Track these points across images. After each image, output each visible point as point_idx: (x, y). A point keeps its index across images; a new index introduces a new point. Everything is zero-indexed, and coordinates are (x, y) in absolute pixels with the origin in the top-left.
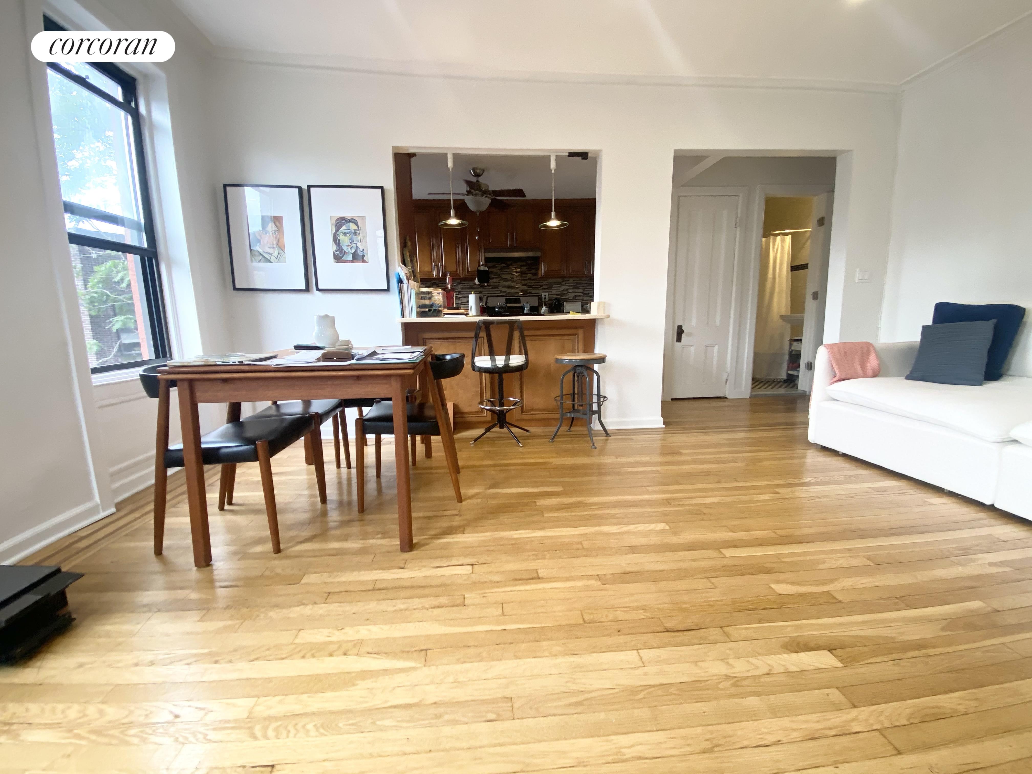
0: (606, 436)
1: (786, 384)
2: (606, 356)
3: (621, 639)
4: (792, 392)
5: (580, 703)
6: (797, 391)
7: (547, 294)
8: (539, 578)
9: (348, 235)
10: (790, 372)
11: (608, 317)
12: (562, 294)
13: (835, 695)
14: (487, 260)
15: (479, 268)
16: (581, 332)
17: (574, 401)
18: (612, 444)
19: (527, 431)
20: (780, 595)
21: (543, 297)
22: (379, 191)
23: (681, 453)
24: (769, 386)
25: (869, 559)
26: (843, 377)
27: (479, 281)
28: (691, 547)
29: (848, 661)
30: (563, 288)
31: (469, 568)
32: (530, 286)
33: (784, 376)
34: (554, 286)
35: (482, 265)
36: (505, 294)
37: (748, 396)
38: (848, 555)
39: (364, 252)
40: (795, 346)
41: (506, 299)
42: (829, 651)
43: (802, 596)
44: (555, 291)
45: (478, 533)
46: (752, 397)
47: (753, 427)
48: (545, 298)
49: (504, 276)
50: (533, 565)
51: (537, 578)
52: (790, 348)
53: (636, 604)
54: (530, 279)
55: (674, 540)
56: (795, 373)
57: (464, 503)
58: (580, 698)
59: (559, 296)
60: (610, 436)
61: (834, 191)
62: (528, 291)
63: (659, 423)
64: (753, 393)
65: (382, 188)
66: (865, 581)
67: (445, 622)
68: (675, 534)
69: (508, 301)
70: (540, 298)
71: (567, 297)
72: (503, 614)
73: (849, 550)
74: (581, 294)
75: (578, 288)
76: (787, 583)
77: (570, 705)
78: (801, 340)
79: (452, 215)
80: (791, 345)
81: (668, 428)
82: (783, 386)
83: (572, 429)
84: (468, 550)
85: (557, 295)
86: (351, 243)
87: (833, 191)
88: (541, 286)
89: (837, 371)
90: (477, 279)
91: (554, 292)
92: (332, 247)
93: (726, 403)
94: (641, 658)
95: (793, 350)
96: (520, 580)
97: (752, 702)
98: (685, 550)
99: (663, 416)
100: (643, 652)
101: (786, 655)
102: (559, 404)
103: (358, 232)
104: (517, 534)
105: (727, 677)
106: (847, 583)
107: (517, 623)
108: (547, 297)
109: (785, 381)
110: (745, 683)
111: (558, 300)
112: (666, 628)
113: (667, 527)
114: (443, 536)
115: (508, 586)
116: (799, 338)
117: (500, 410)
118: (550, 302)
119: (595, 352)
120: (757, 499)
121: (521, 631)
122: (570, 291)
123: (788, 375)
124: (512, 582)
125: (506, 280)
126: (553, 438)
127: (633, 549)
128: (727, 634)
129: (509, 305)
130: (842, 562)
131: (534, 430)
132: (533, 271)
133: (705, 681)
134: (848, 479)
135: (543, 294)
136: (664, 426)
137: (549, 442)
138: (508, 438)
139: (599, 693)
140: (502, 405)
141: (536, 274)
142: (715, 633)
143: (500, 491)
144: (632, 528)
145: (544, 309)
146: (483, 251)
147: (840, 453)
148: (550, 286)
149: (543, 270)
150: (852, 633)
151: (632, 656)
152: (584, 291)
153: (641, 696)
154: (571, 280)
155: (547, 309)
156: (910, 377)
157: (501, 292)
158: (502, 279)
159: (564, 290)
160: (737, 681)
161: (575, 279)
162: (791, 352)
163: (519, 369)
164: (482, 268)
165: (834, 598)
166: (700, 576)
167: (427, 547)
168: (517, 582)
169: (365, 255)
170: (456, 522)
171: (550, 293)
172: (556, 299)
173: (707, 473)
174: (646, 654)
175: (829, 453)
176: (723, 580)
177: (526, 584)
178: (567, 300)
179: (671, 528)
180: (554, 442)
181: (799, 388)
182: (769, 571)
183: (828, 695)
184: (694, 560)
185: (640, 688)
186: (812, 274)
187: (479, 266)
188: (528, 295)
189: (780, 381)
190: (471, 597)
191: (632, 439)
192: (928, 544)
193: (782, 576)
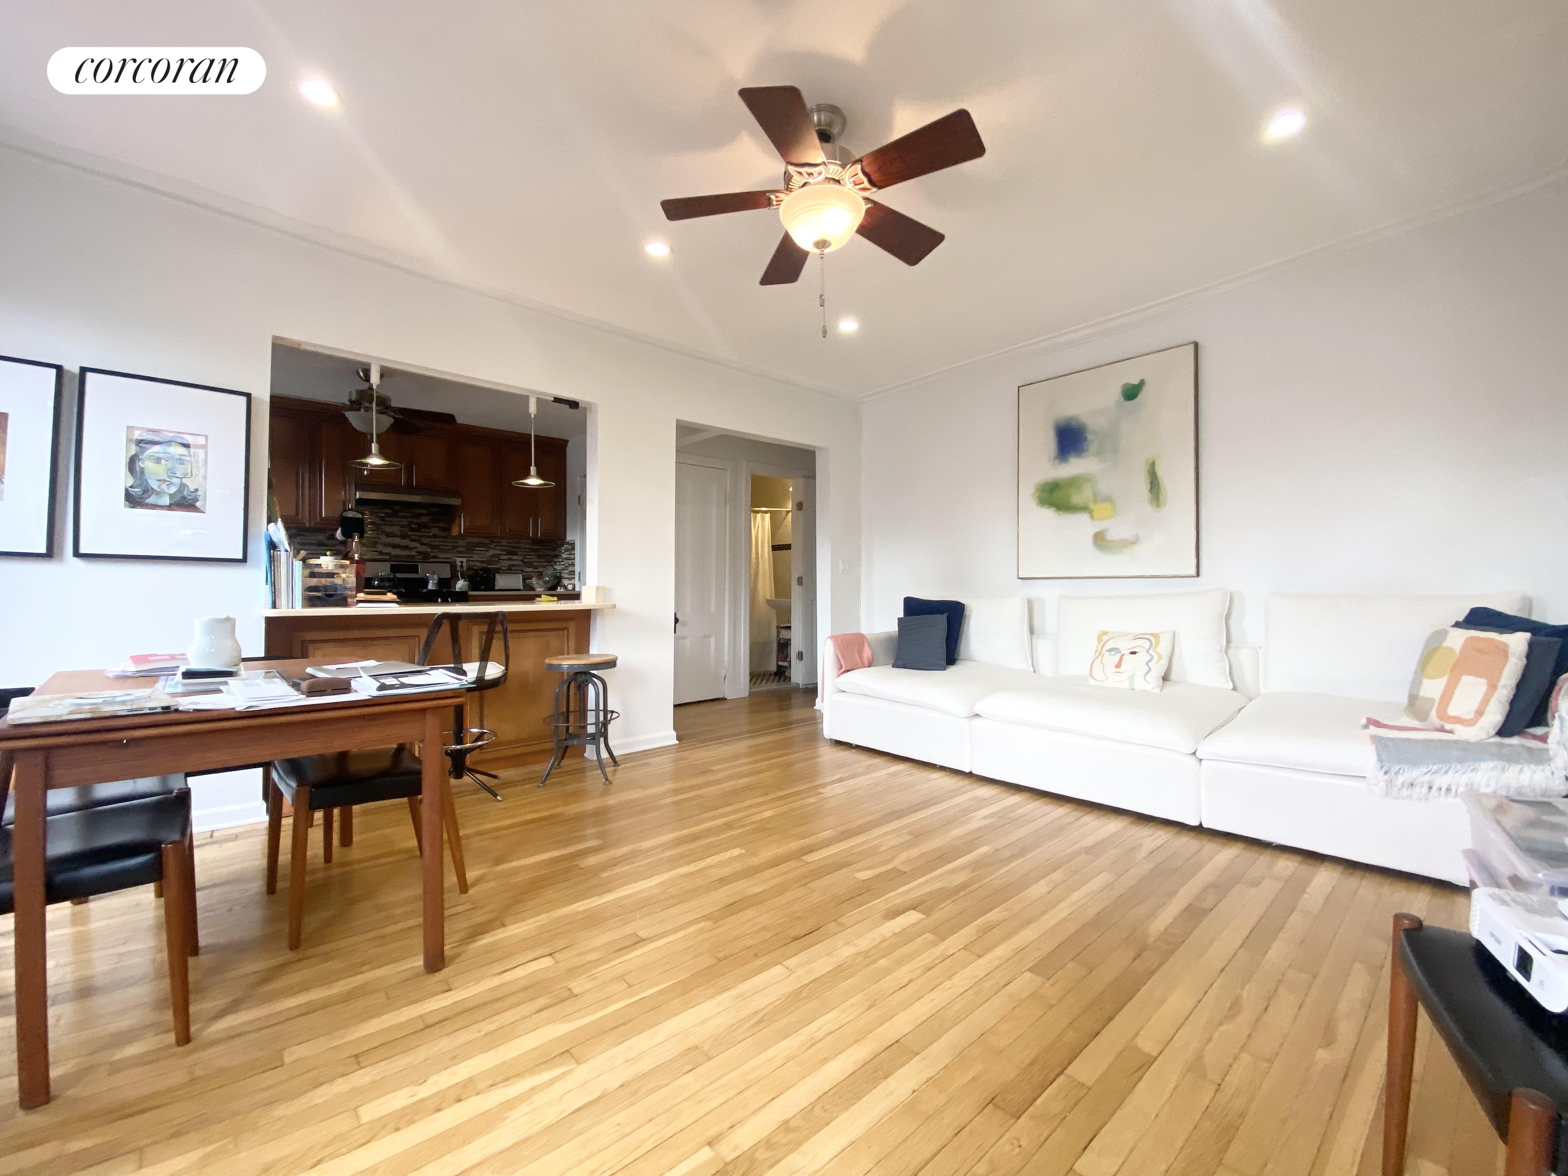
0: (614, 766)
1: (777, 678)
2: (617, 658)
3: (759, 962)
4: (783, 686)
5: (758, 1023)
6: (790, 684)
7: (464, 560)
8: (643, 940)
9: (163, 462)
10: (780, 663)
11: (614, 606)
12: (488, 562)
13: (929, 937)
14: (360, 502)
15: (345, 514)
16: (572, 626)
17: (568, 722)
18: (620, 776)
19: (495, 777)
20: (864, 881)
21: (459, 564)
22: (243, 399)
23: (712, 771)
24: (762, 681)
25: (910, 834)
26: (848, 669)
27: (343, 533)
28: (775, 863)
29: (927, 912)
30: (492, 552)
31: (548, 959)
32: (433, 547)
33: (774, 668)
34: (477, 549)
35: (349, 510)
36: (388, 557)
37: (746, 694)
38: (894, 835)
39: (198, 493)
40: (784, 634)
41: (392, 565)
42: (914, 909)
43: (878, 876)
44: (479, 558)
45: (525, 920)
46: (751, 694)
47: (754, 733)
48: (462, 566)
49: (388, 529)
50: (628, 929)
51: (642, 941)
52: (778, 636)
53: (755, 929)
54: (435, 536)
55: (755, 861)
56: (785, 664)
57: (470, 892)
58: (759, 1016)
59: (485, 565)
60: (619, 765)
61: (815, 478)
62: (432, 554)
63: (669, 737)
64: (754, 690)
65: (248, 396)
66: (914, 852)
67: (565, 1018)
68: (754, 855)
69: (394, 569)
70: (453, 566)
71: (498, 566)
72: (630, 986)
73: (894, 830)
74: (520, 563)
75: (515, 554)
76: (864, 870)
77: (752, 1026)
78: (789, 628)
79: (373, 451)
80: (778, 633)
81: (683, 744)
82: (776, 681)
83: (563, 763)
84: (528, 943)
85: (482, 562)
86: (169, 477)
87: (813, 477)
88: (455, 547)
89: (843, 664)
90: (339, 532)
91: (476, 558)
92: (123, 480)
93: (726, 706)
94: (788, 968)
95: (780, 639)
96: (623, 949)
97: (882, 962)
98: (771, 868)
99: (675, 728)
100: (786, 963)
101: (888, 924)
102: (553, 728)
103: (188, 458)
104: (583, 905)
105: (859, 954)
106: (904, 856)
107: (652, 987)
108: (464, 564)
109: (776, 674)
110: (872, 953)
111: (486, 570)
112: (793, 938)
113: (743, 851)
114: (475, 938)
115: (614, 959)
116: (789, 625)
117: (457, 750)
118: (471, 573)
119: (591, 653)
120: (807, 803)
121: (661, 992)
122: (503, 557)
123: (779, 667)
124: (617, 954)
125: (389, 535)
126: (544, 782)
127: (723, 881)
128: (841, 924)
129: (399, 575)
130: (895, 842)
131: (505, 774)
132: (443, 525)
133: (844, 963)
134: (868, 770)
135: (458, 560)
136: (677, 742)
137: (539, 787)
138: (477, 792)
139: (771, 1007)
140: (460, 741)
141: (448, 530)
142: (832, 927)
143: (515, 864)
144: (709, 861)
145: (461, 585)
146: (353, 488)
147: (854, 746)
148: (470, 548)
149: (461, 525)
150: (922, 892)
151: (778, 970)
152: (525, 558)
153: (804, 994)
154: (504, 542)
155: (466, 583)
156: (895, 666)
157: (381, 553)
158: (383, 532)
159: (493, 556)
160: (865, 954)
161: (511, 541)
162: (779, 640)
163: (495, 683)
164: (350, 514)
165: (900, 871)
166: (797, 885)
167: (463, 955)
168: (620, 952)
169: (200, 498)
170: (480, 917)
171: (468, 559)
172: (483, 569)
173: (750, 788)
174: (791, 962)
175: (844, 747)
176: (817, 882)
177: (634, 950)
178: (498, 571)
179: (747, 851)
180: (546, 785)
181: (793, 680)
182: (847, 865)
183: (926, 938)
184: (784, 873)
185: (801, 989)
186: (795, 556)
187: (345, 511)
188: (432, 560)
189: (771, 674)
190: (577, 986)
191: (648, 764)
192: (942, 811)
193: (858, 866)
